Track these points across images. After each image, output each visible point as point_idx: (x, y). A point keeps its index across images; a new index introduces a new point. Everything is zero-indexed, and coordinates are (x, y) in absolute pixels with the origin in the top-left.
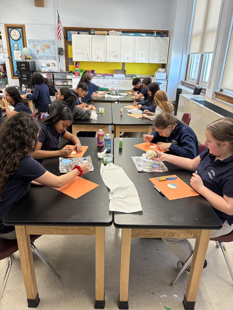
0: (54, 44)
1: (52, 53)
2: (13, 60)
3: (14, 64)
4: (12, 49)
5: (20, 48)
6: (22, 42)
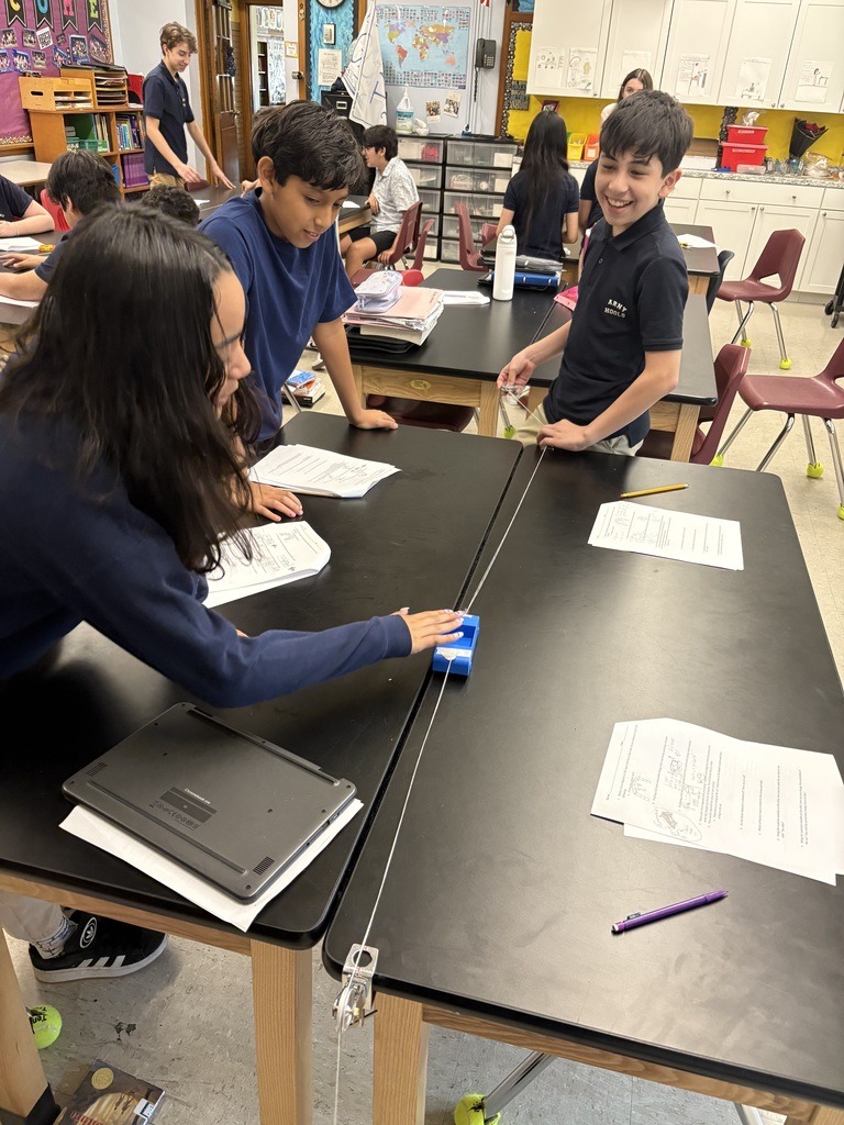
0: (465, 24)
1: (452, 62)
2: (310, 84)
4: (314, 44)
5: (340, 41)
6: (352, 16)
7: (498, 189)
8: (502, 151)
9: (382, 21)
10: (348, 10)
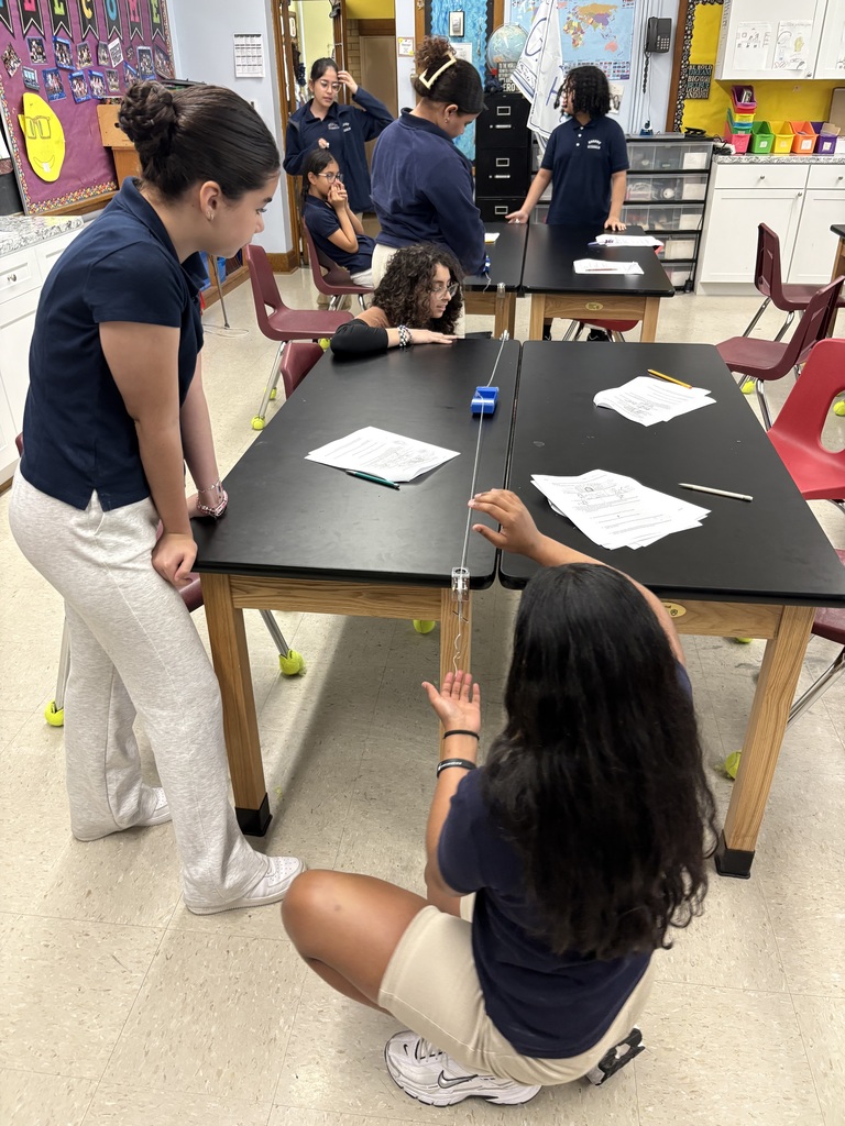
0: (630, 1)
1: (613, 47)
5: (470, 32)
7: (686, 196)
8: (694, 150)
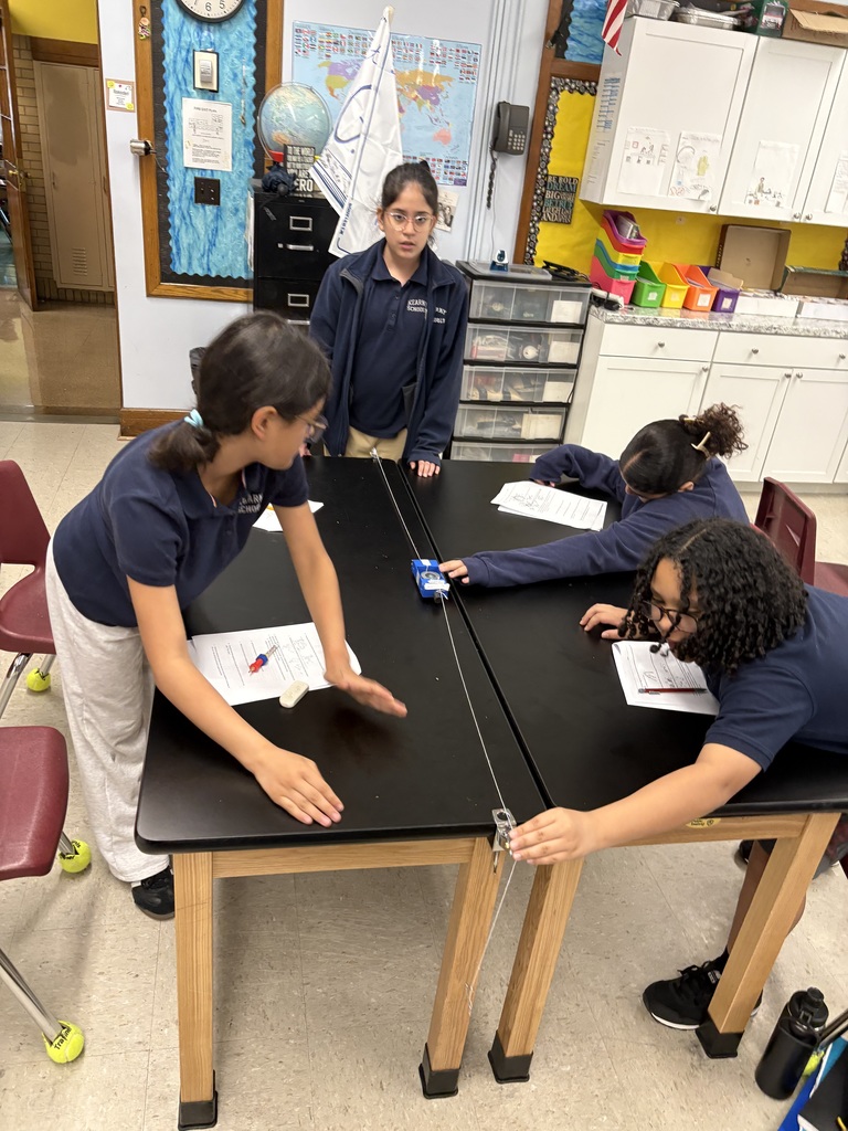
0: (469, 73)
1: (444, 137)
2: (166, 164)
3: (173, 194)
4: (171, 86)
5: (229, 87)
6: (253, 40)
7: (554, 357)
8: (566, 297)
9: (313, 54)
10: (245, 29)
